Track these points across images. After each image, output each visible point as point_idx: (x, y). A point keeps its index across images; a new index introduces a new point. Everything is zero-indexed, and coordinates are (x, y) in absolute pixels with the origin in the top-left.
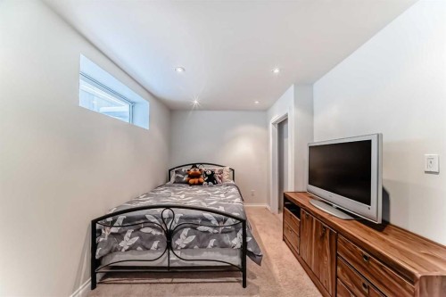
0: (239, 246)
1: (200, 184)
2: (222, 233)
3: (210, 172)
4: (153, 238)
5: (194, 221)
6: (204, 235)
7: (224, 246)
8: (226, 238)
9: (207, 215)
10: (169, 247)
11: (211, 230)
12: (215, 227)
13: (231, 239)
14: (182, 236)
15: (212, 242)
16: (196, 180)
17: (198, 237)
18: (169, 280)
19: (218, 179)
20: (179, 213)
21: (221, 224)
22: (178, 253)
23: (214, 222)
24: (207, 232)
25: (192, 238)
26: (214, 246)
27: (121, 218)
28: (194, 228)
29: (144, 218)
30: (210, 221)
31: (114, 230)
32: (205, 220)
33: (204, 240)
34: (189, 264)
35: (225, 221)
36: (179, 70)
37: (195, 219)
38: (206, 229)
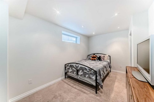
0: (95, 79)
1: (95, 60)
2: (90, 74)
3: (99, 56)
4: (74, 71)
5: (83, 69)
6: (85, 73)
7: (90, 78)
8: (91, 76)
9: (86, 68)
10: (77, 74)
11: (87, 72)
12: (88, 72)
13: (92, 76)
14: (80, 72)
15: (87, 76)
16: (94, 59)
17: (84, 73)
18: (78, 83)
19: (102, 59)
20: (80, 66)
21: (90, 71)
22: (79, 76)
23: (88, 70)
24: (86, 72)
25: (82, 73)
26: (88, 77)
27: (70, 65)
28: (83, 70)
29: (73, 66)
30: (87, 69)
31: (68, 67)
32: (86, 69)
33: (85, 75)
34: (82, 80)
35: (91, 70)
36: (83, 27)
37: (83, 68)
38: (86, 71)
